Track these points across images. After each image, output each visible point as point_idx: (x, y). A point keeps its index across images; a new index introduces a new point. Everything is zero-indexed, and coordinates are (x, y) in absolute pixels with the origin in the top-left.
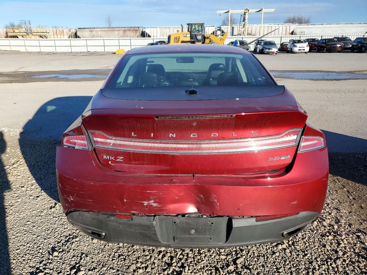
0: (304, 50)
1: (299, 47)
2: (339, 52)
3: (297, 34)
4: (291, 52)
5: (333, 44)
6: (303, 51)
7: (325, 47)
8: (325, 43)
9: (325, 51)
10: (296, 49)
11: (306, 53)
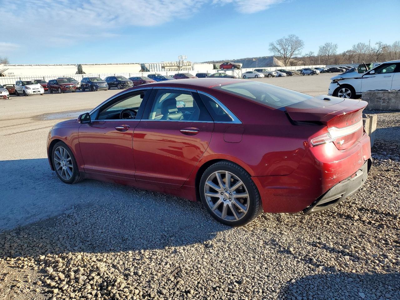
0: (39, 91)
1: (33, 89)
2: (73, 92)
3: (6, 76)
4: (25, 94)
5: (66, 85)
6: (39, 93)
7: (59, 88)
8: (57, 84)
9: (60, 92)
10: (29, 91)
11: (41, 94)
